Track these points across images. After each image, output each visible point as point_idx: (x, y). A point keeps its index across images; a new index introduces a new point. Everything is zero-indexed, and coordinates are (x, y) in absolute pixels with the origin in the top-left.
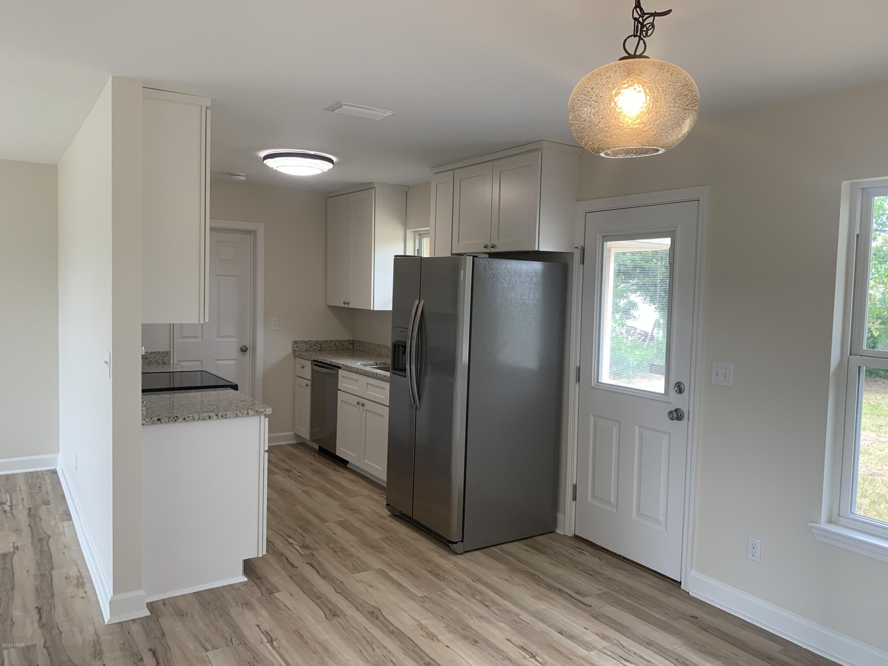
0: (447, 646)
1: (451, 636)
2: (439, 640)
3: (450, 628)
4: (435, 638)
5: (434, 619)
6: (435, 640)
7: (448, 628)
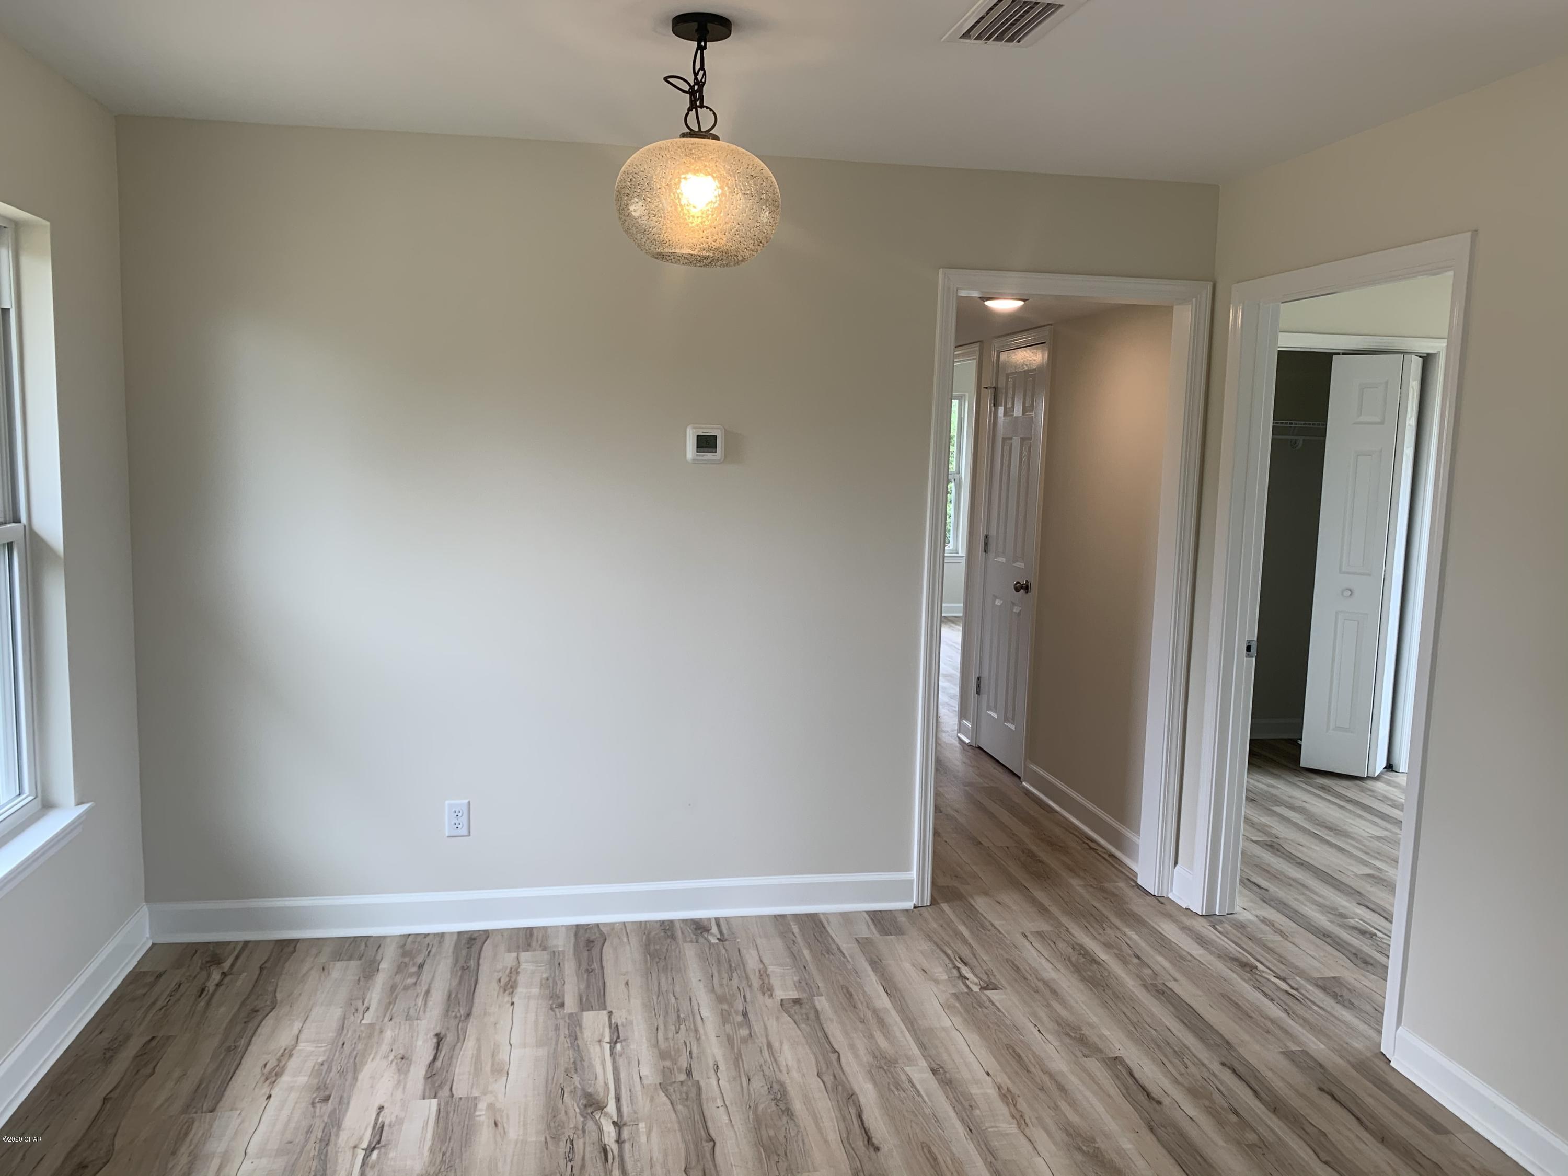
0: (988, 1074)
1: (975, 1090)
2: (999, 1088)
3: (966, 1104)
4: (1003, 1092)
5: (989, 1130)
6: (1006, 1089)
7: (971, 1106)
